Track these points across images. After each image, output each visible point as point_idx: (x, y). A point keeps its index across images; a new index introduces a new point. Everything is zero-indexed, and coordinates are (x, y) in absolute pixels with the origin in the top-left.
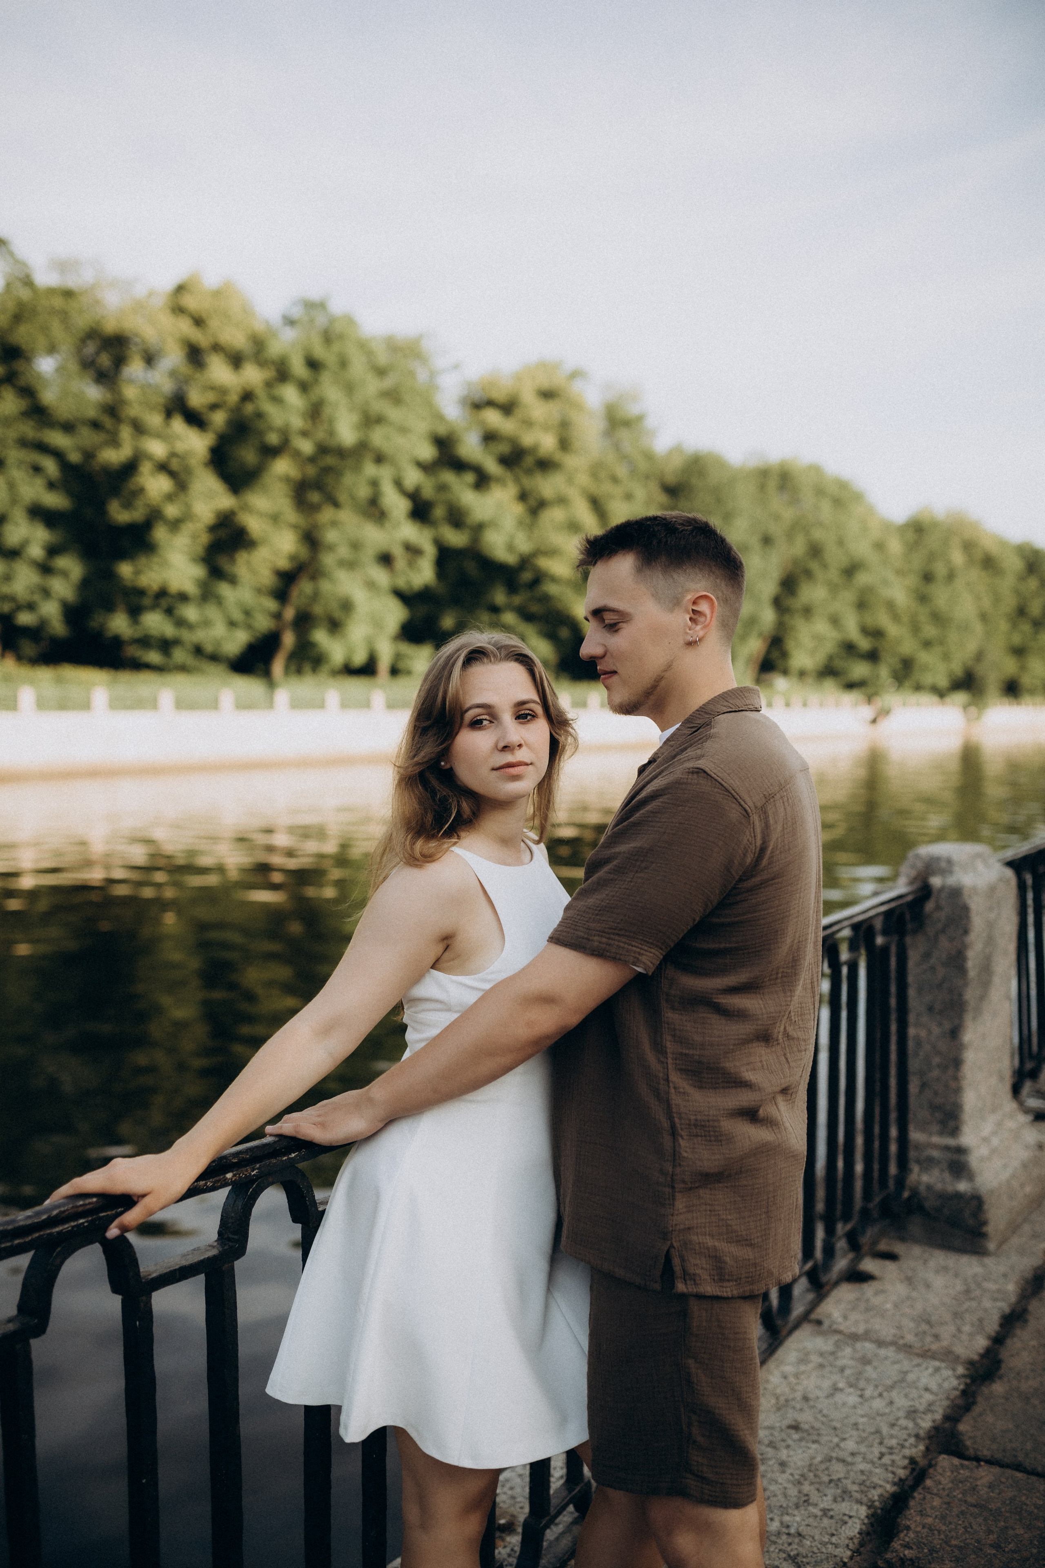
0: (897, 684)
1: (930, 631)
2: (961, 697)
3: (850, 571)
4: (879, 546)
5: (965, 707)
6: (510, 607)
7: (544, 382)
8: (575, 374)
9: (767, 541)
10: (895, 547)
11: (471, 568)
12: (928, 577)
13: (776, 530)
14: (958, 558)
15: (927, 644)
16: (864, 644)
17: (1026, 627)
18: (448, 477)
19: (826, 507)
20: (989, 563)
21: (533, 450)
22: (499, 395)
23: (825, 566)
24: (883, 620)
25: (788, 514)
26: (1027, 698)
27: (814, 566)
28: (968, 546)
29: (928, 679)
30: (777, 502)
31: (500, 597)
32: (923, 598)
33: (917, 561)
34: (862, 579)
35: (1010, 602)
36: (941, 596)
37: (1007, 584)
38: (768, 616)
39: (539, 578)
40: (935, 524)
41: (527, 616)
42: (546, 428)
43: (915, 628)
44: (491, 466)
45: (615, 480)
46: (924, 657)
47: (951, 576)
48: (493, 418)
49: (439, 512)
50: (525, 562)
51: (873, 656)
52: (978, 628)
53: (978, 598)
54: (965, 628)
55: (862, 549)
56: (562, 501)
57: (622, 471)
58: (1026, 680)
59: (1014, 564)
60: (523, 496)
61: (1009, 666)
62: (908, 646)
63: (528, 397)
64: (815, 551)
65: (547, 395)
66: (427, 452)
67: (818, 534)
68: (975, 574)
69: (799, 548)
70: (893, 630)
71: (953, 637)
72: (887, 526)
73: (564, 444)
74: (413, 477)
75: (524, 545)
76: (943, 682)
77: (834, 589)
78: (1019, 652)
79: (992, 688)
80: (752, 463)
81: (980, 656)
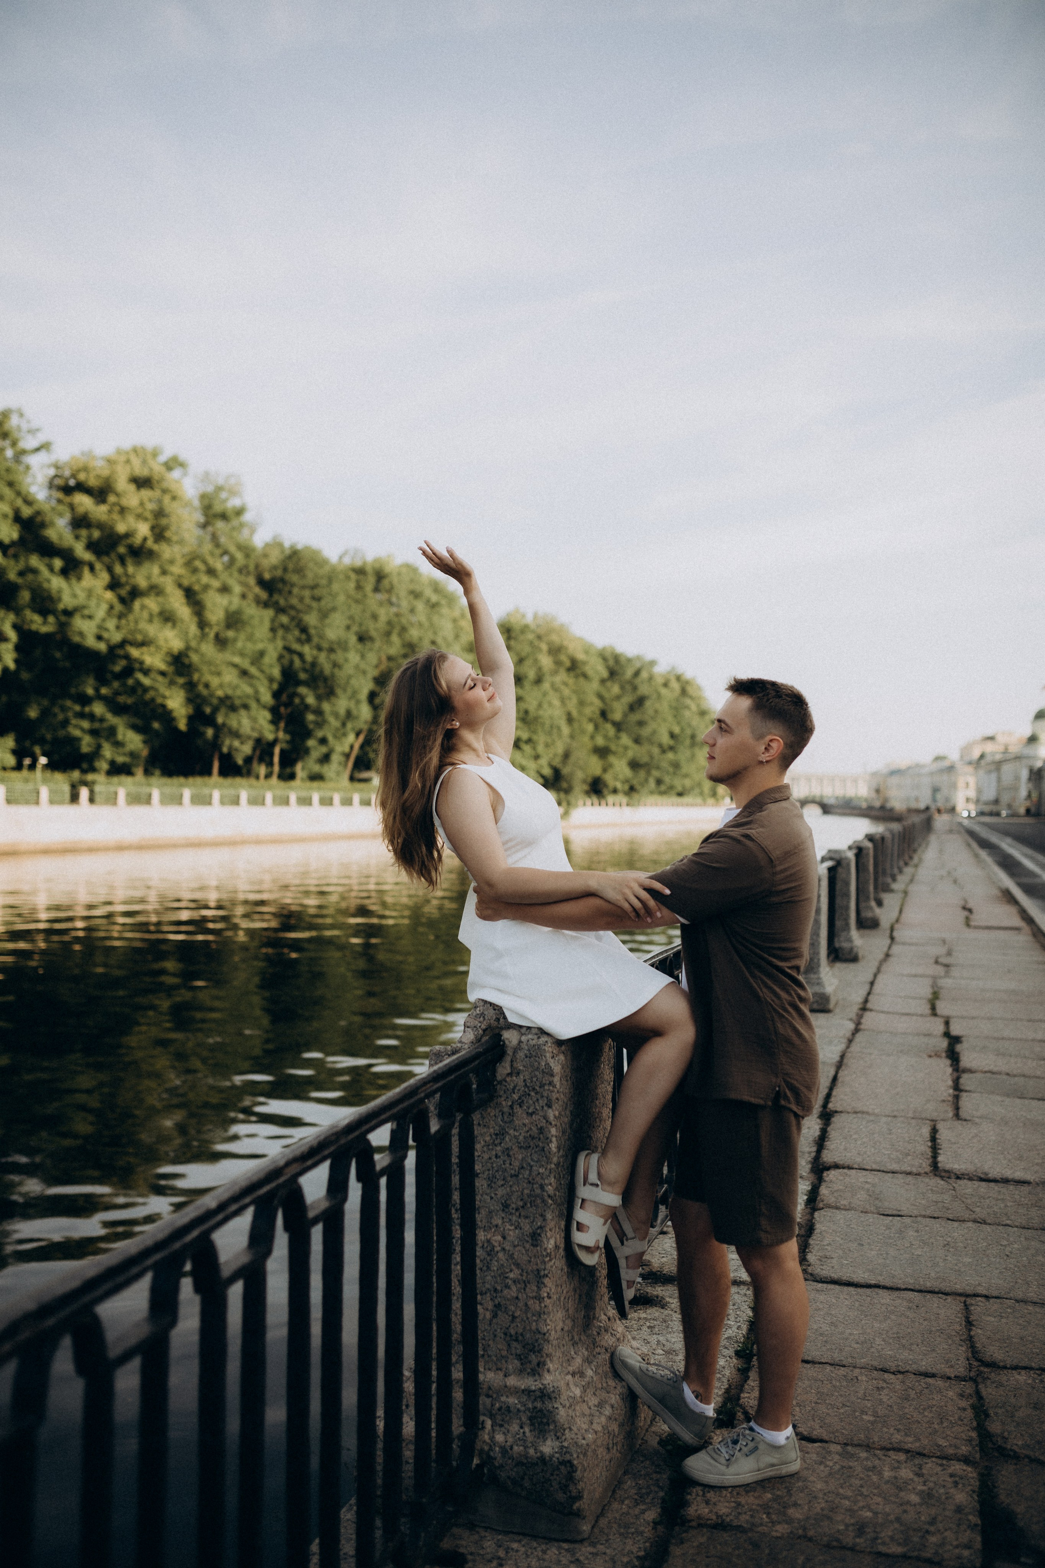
6: (99, 698)
7: (138, 470)
8: (172, 464)
9: (364, 638)
11: (59, 655)
13: (374, 629)
14: (546, 661)
17: (611, 730)
18: (35, 561)
19: (421, 609)
20: (574, 667)
21: (126, 537)
22: (92, 479)
25: (386, 613)
26: (611, 799)
28: (555, 651)
30: (373, 600)
31: (88, 687)
35: (593, 705)
37: (591, 688)
38: (364, 713)
39: (131, 668)
40: (525, 629)
41: (118, 709)
42: (140, 517)
44: (81, 551)
45: (211, 572)
47: (538, 681)
48: (84, 503)
49: (23, 597)
50: (115, 651)
52: (566, 730)
53: (563, 700)
54: (554, 728)
56: (155, 590)
57: (218, 563)
58: (609, 780)
59: (597, 669)
60: (114, 585)
61: (595, 766)
63: (121, 484)
65: (142, 482)
66: (10, 533)
67: (412, 633)
68: (562, 676)
69: (394, 647)
71: (541, 739)
73: (159, 534)
75: (114, 634)
78: (602, 752)
79: (579, 788)
80: (347, 561)
81: (566, 755)
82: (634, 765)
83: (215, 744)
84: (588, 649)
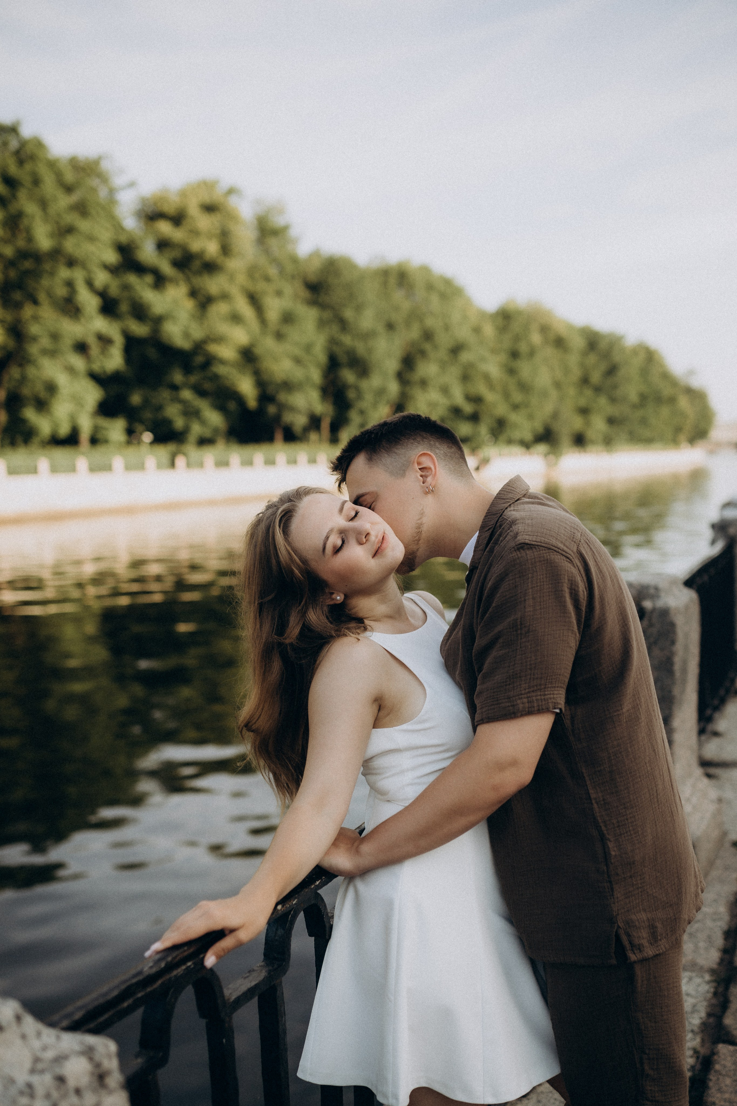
0: (494, 439)
1: (517, 397)
2: (542, 448)
3: (456, 350)
4: (477, 330)
5: (546, 455)
6: (186, 385)
7: (206, 198)
8: (231, 191)
9: (390, 327)
10: (489, 330)
11: (152, 353)
12: (515, 355)
13: (397, 318)
14: (536, 338)
15: (516, 407)
16: (468, 408)
17: (589, 392)
18: (132, 279)
19: (435, 299)
20: (559, 343)
21: (200, 255)
22: (169, 209)
23: (436, 347)
24: (481, 389)
25: (406, 305)
26: (591, 448)
27: (427, 347)
28: (544, 329)
29: (517, 435)
30: (398, 295)
31: (178, 377)
32: (511, 371)
33: (507, 343)
34: (465, 357)
35: (576, 373)
36: (525, 369)
37: (573, 359)
38: (394, 388)
39: (210, 360)
40: (519, 313)
41: (201, 392)
42: (210, 236)
43: (506, 395)
44: (166, 268)
45: (267, 279)
46: (514, 417)
47: (532, 353)
48: (165, 228)
49: (124, 307)
50: (199, 347)
51: (474, 418)
52: (554, 394)
53: (552, 370)
54: (544, 394)
55: (463, 333)
56: (225, 297)
57: (273, 271)
58: (590, 434)
59: (578, 343)
60: (193, 293)
61: (577, 423)
62: (501, 409)
63: (194, 210)
64: (428, 336)
65: (210, 208)
66: (112, 257)
67: (430, 322)
68: (550, 352)
69: (414, 333)
70: (490, 397)
71: (535, 401)
72: (482, 314)
73: (226, 250)
74: (102, 278)
75: (197, 333)
76: (528, 436)
77: (443, 365)
78: (584, 412)
79: (565, 440)
80: (376, 264)
81: (555, 415)
82: (611, 421)
83: (278, 418)
84: (570, 327)
